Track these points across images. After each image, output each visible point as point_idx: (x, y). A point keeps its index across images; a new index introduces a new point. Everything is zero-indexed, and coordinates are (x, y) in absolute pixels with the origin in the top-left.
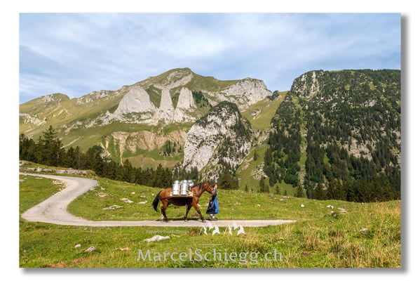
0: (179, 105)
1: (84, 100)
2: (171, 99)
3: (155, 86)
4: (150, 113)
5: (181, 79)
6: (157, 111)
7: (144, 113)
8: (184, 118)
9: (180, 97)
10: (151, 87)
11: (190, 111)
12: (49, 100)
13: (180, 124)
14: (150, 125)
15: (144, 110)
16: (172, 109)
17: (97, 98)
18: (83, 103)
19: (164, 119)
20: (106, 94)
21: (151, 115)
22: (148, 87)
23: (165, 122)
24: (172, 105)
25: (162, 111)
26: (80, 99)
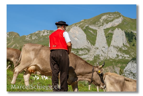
0: (113, 43)
1: (31, 37)
2: (105, 38)
3: (90, 27)
4: (87, 49)
5: (112, 21)
6: (93, 48)
7: (82, 49)
8: (118, 55)
9: (114, 36)
10: (87, 28)
11: (123, 49)
13: (114, 61)
15: (81, 47)
16: (107, 46)
17: (41, 36)
18: (30, 40)
19: (99, 55)
20: (48, 33)
21: (87, 52)
22: (84, 28)
23: (100, 58)
24: (106, 43)
25: (98, 48)
26: (28, 36)
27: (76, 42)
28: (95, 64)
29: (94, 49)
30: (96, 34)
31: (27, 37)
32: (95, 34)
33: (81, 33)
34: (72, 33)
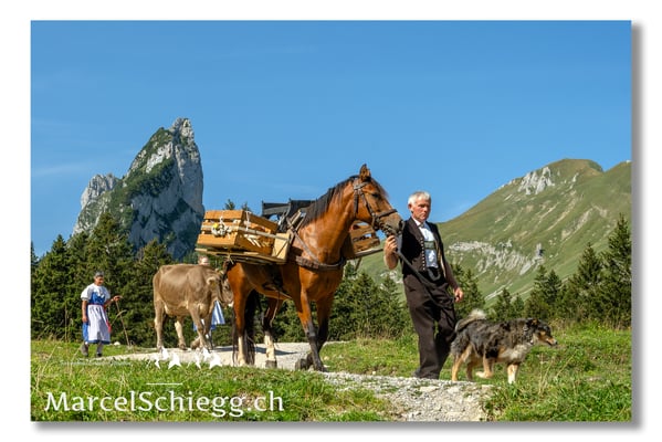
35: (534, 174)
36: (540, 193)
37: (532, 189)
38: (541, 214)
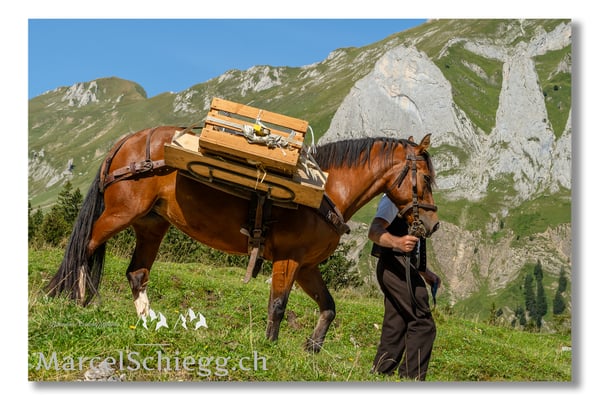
1: (197, 101)
2: (539, 96)
3: (471, 47)
4: (455, 150)
6: (483, 144)
10: (457, 51)
12: (84, 100)
14: (454, 197)
16: (548, 135)
17: (243, 94)
18: (192, 111)
19: (512, 174)
20: (274, 78)
21: (456, 160)
22: (443, 53)
23: (516, 187)
24: (545, 121)
25: (505, 145)
26: (184, 96)
27: (407, 116)
28: (494, 215)
29: (487, 149)
30: (500, 79)
31: (179, 98)
32: (493, 82)
33: (427, 77)
34: (386, 75)
35: (81, 86)
36: (82, 107)
37: (76, 101)
38: (80, 128)
